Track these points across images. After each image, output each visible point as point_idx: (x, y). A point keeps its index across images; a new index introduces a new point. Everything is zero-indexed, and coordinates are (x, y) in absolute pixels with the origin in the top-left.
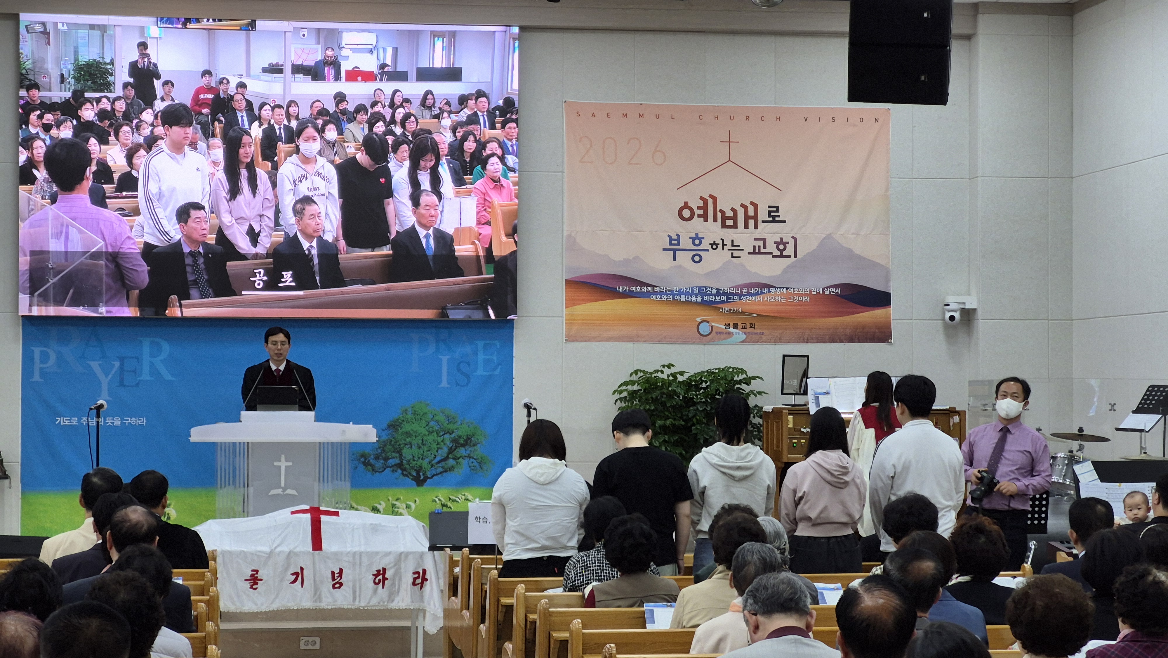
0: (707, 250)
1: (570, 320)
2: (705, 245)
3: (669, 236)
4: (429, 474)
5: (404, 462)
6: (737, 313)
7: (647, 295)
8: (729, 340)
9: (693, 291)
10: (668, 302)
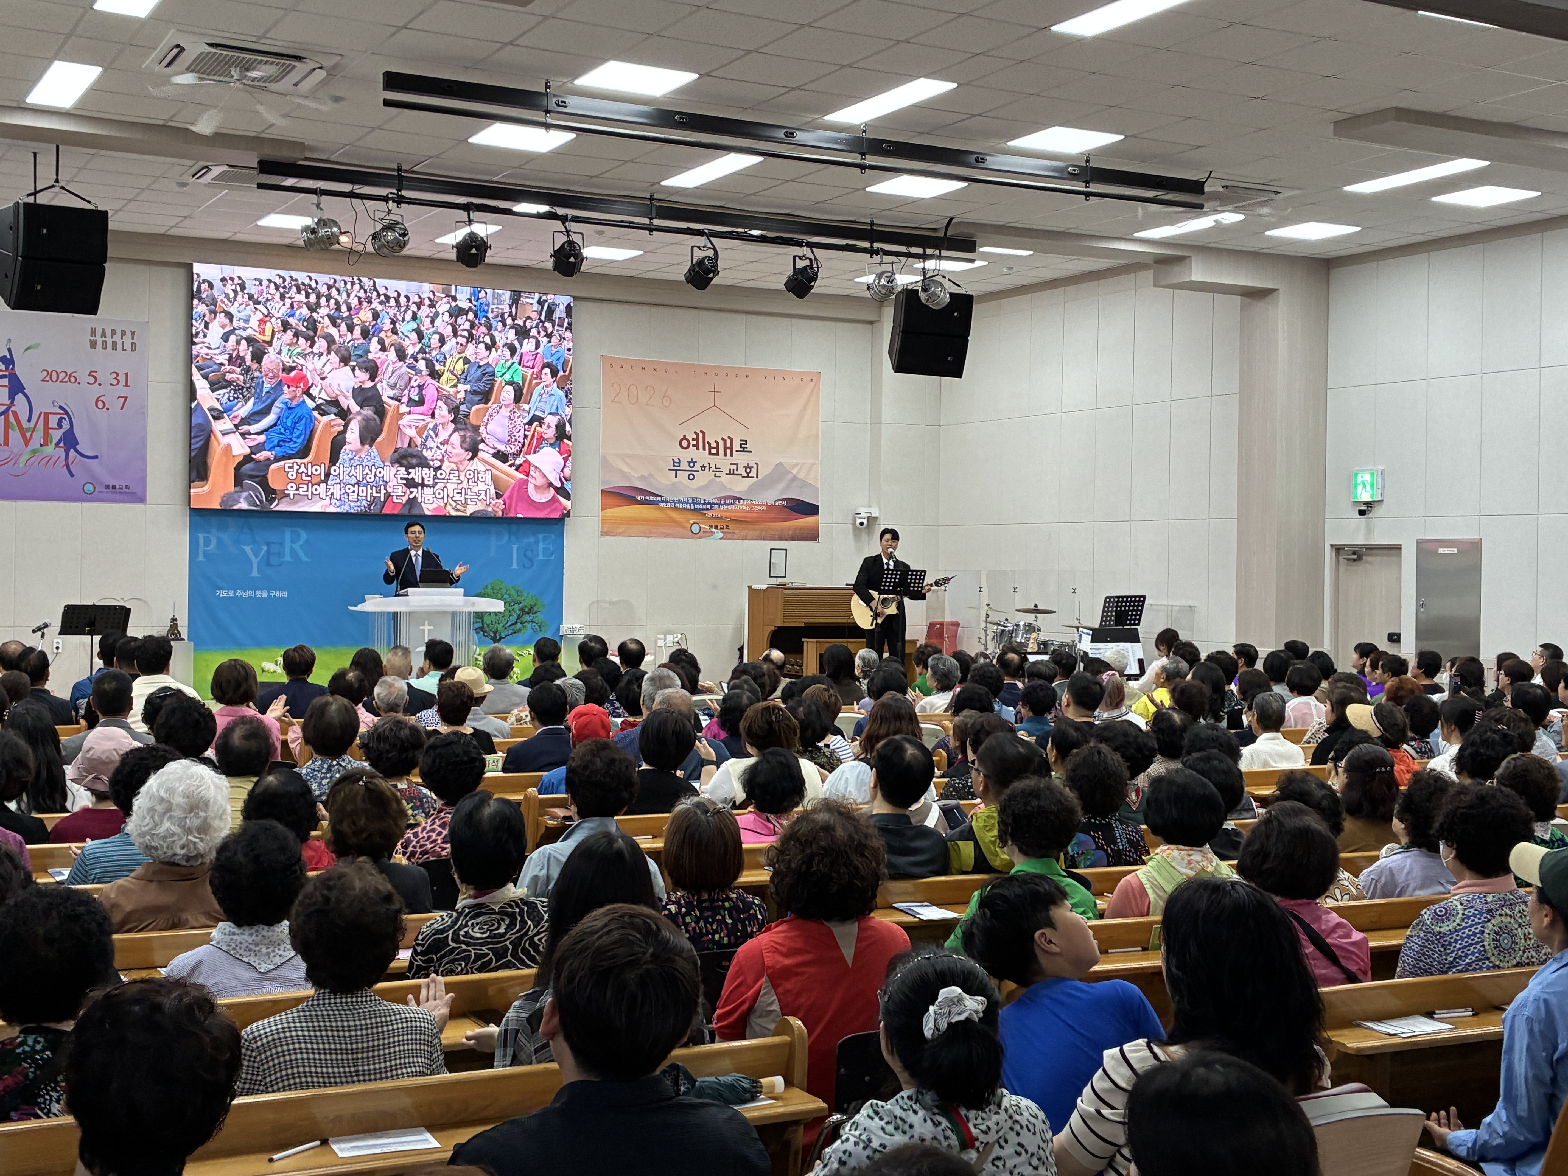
0: (699, 471)
1: (604, 520)
2: (697, 467)
3: (673, 459)
4: (503, 635)
5: (485, 626)
6: (717, 517)
7: (657, 503)
8: (712, 537)
9: (688, 500)
10: (671, 509)
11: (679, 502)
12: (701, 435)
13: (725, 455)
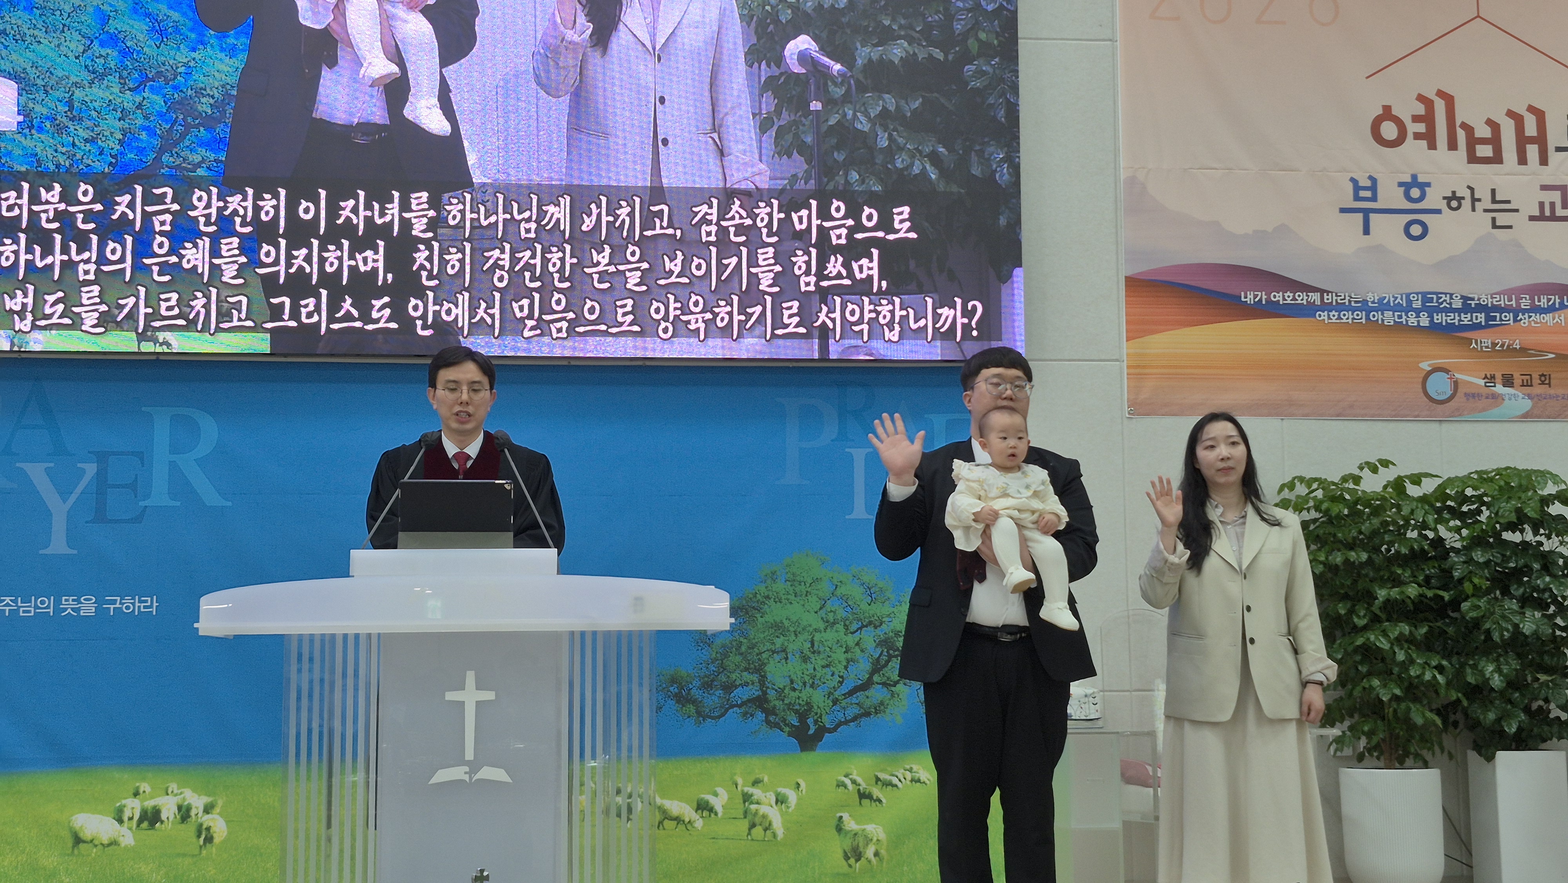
0: (1438, 212)
1: (1138, 367)
2: (1434, 199)
3: (1353, 180)
4: (827, 722)
5: (772, 694)
6: (1510, 351)
7: (1309, 311)
8: (1495, 412)
9: (1409, 302)
10: (1355, 328)
11: (1383, 306)
12: (1440, 107)
13: (1522, 160)
